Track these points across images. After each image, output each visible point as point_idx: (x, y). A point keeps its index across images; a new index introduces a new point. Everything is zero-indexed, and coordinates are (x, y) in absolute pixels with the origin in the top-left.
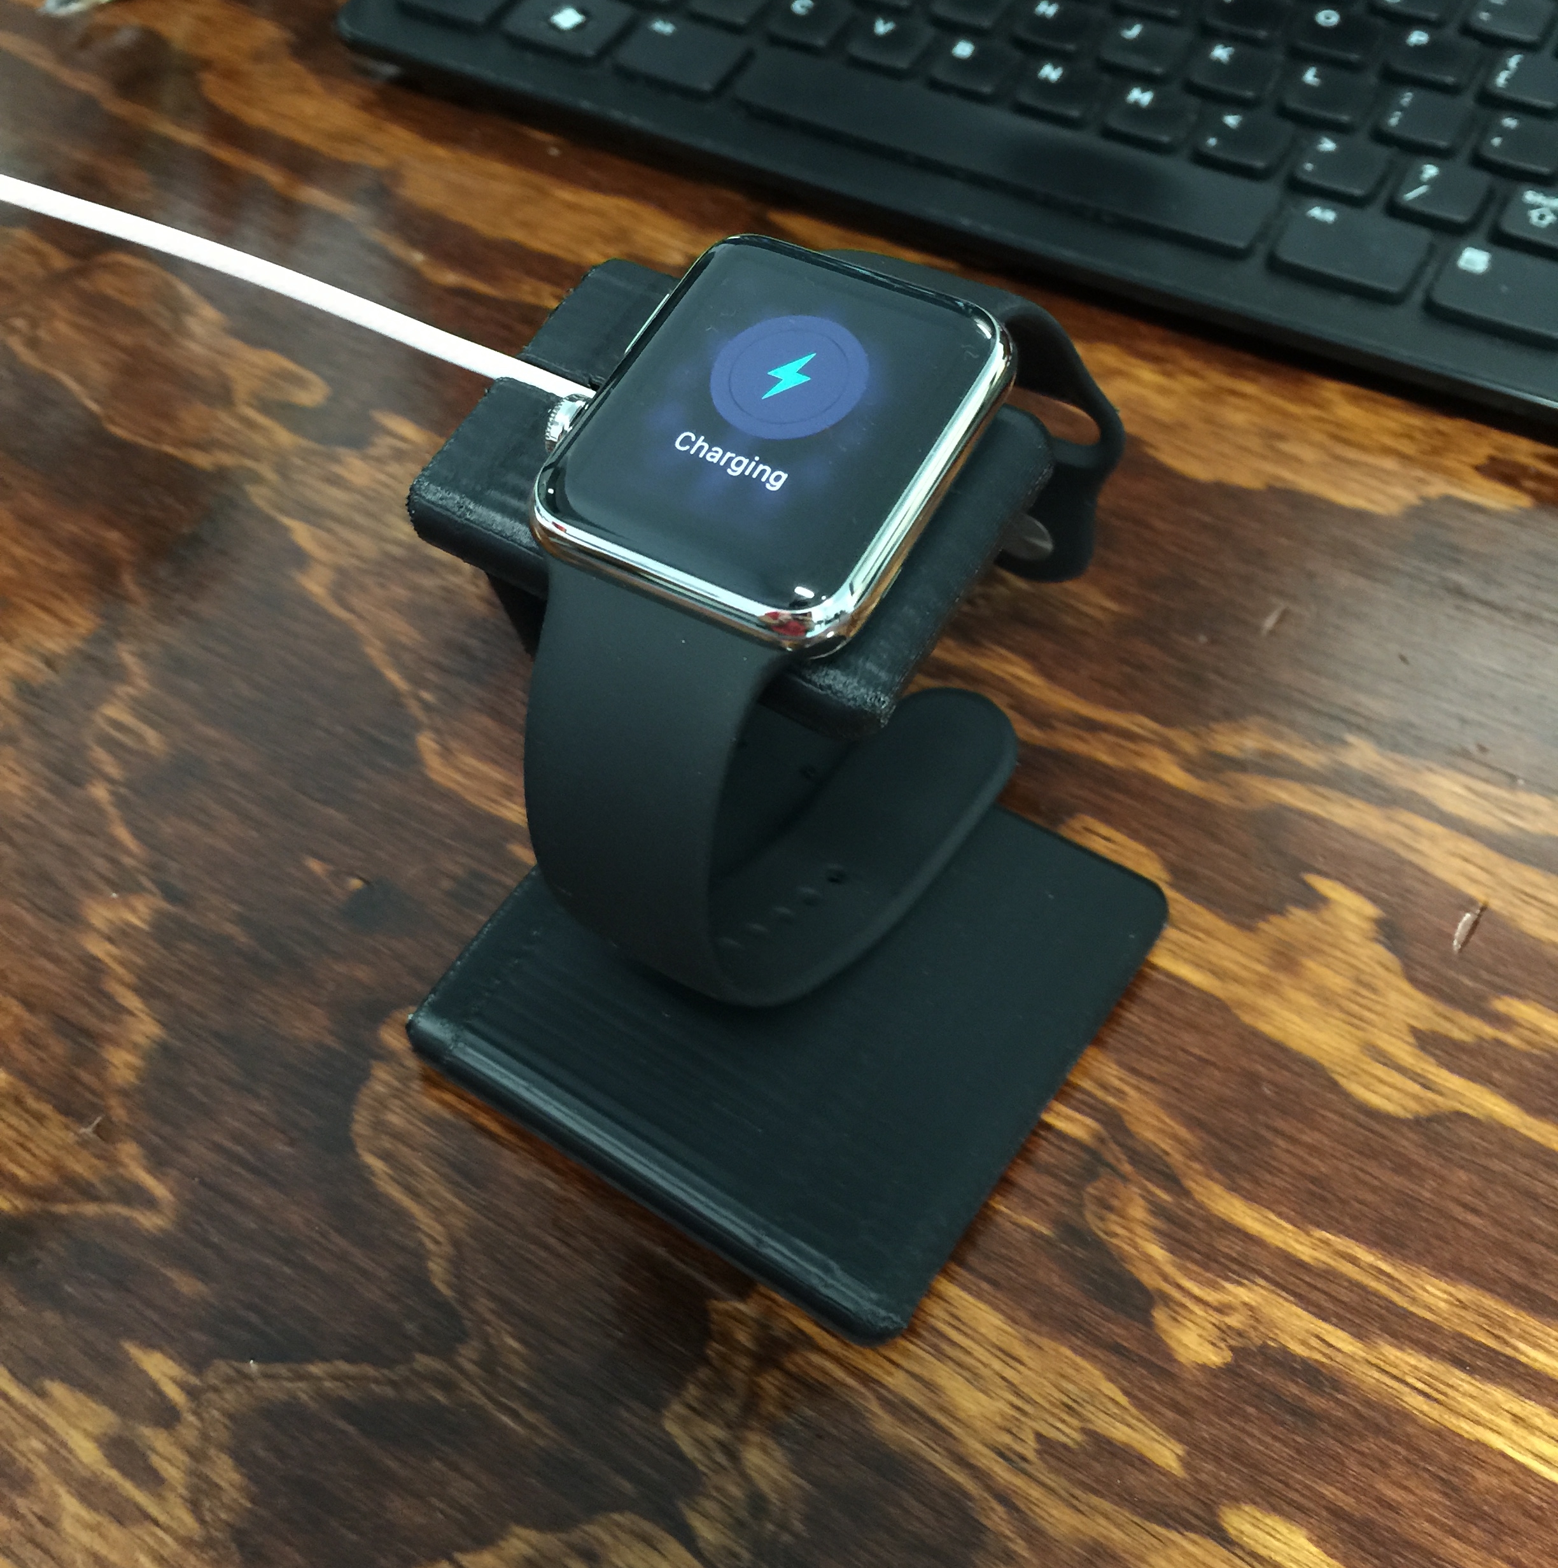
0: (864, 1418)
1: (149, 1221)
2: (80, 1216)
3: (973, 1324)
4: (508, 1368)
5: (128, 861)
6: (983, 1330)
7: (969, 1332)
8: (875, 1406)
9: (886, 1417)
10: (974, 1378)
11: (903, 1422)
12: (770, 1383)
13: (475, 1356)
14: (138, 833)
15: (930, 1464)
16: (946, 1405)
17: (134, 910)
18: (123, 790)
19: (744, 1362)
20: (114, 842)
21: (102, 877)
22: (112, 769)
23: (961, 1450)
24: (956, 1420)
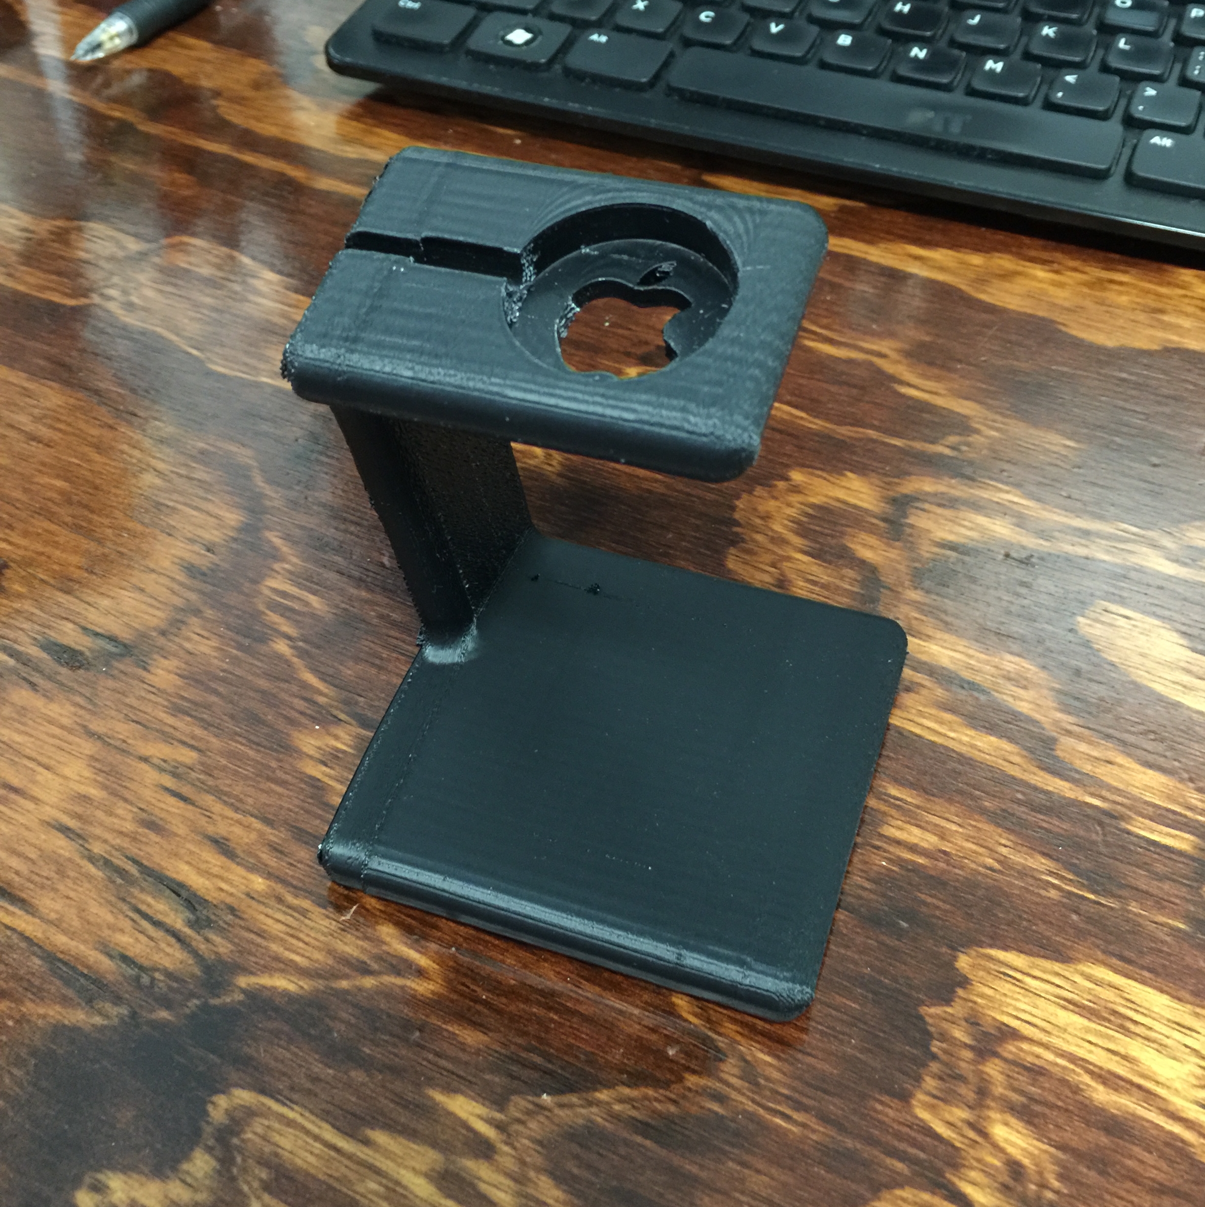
0: (1082, 1090)
1: (422, 988)
2: (360, 989)
3: (1145, 1004)
4: (767, 1079)
5: (322, 700)
6: (1156, 1009)
7: (1145, 1011)
8: (1087, 1079)
9: (1101, 1088)
10: (1161, 1048)
11: (1116, 1090)
12: (993, 1069)
13: (735, 1071)
14: (323, 677)
15: (1148, 1121)
16: (1146, 1072)
17: (337, 738)
18: (301, 644)
19: (968, 1054)
20: (305, 685)
21: (302, 713)
22: (287, 628)
23: (1171, 1108)
24: (1158, 1083)
